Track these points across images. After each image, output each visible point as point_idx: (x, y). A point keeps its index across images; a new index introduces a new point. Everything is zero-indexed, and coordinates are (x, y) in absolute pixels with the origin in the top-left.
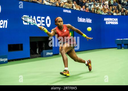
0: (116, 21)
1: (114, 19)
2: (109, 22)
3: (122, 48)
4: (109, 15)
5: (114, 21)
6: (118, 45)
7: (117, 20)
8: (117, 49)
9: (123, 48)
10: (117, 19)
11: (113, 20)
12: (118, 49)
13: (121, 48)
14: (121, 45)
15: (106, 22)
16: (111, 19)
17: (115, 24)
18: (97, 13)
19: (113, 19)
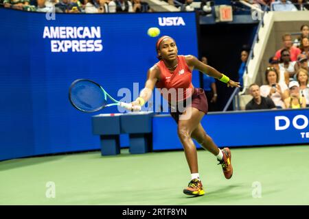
0: (95, 38)
1: (86, 29)
2: (66, 42)
3: (123, 151)
4: (64, 13)
5: (84, 36)
6: (104, 137)
7: (99, 36)
8: (99, 154)
9: (127, 151)
10: (96, 32)
11: (82, 32)
12: (106, 154)
13: (118, 152)
14: (116, 138)
15: (53, 42)
16: (72, 31)
17: (89, 50)
18: (11, 8)
19: (81, 28)
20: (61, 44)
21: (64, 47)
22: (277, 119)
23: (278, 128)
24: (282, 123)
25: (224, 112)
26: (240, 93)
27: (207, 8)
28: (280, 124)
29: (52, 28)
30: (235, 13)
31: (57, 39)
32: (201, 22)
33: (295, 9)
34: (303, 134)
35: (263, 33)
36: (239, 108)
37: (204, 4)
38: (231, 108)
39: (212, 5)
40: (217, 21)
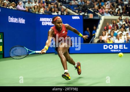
20: (45, 23)
21: (46, 24)
22: (104, 46)
23: (104, 48)
24: (106, 47)
25: (90, 43)
26: (94, 38)
27: (86, 14)
28: (105, 47)
29: (42, 18)
30: (94, 16)
31: (44, 21)
32: (84, 18)
33: (110, 16)
34: (111, 50)
35: (101, 22)
36: (94, 42)
37: (85, 13)
38: (92, 42)
39: (87, 13)
40: (89, 18)
